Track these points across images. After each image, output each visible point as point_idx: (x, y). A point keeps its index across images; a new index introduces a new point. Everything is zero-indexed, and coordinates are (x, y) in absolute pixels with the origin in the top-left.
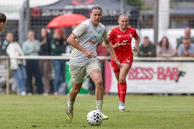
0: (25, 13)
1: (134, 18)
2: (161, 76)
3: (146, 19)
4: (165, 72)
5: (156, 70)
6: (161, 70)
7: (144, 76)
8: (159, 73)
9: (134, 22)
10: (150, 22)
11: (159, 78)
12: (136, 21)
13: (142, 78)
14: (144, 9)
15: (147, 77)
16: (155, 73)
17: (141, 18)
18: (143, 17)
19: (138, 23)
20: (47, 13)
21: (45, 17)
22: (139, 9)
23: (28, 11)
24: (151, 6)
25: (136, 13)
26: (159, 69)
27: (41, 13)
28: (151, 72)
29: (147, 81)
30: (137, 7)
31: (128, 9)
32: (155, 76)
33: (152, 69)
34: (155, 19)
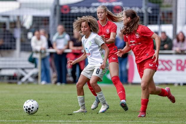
0: (55, 10)
1: (155, 15)
2: (180, 68)
3: (166, 15)
4: (183, 64)
5: (174, 62)
6: (179, 62)
7: (164, 68)
8: (178, 65)
9: (155, 19)
10: (169, 19)
11: (177, 69)
12: (157, 17)
13: (162, 69)
14: (163, 7)
15: (166, 69)
16: (174, 64)
17: (161, 15)
18: (163, 13)
19: (159, 19)
20: (76, 10)
21: (73, 14)
22: (160, 6)
23: (58, 8)
24: (169, 4)
25: (157, 10)
26: (177, 61)
27: (70, 10)
28: (170, 63)
29: (166, 72)
30: (158, 5)
31: (149, 6)
32: (174, 68)
33: (171, 62)
34: (174, 15)
